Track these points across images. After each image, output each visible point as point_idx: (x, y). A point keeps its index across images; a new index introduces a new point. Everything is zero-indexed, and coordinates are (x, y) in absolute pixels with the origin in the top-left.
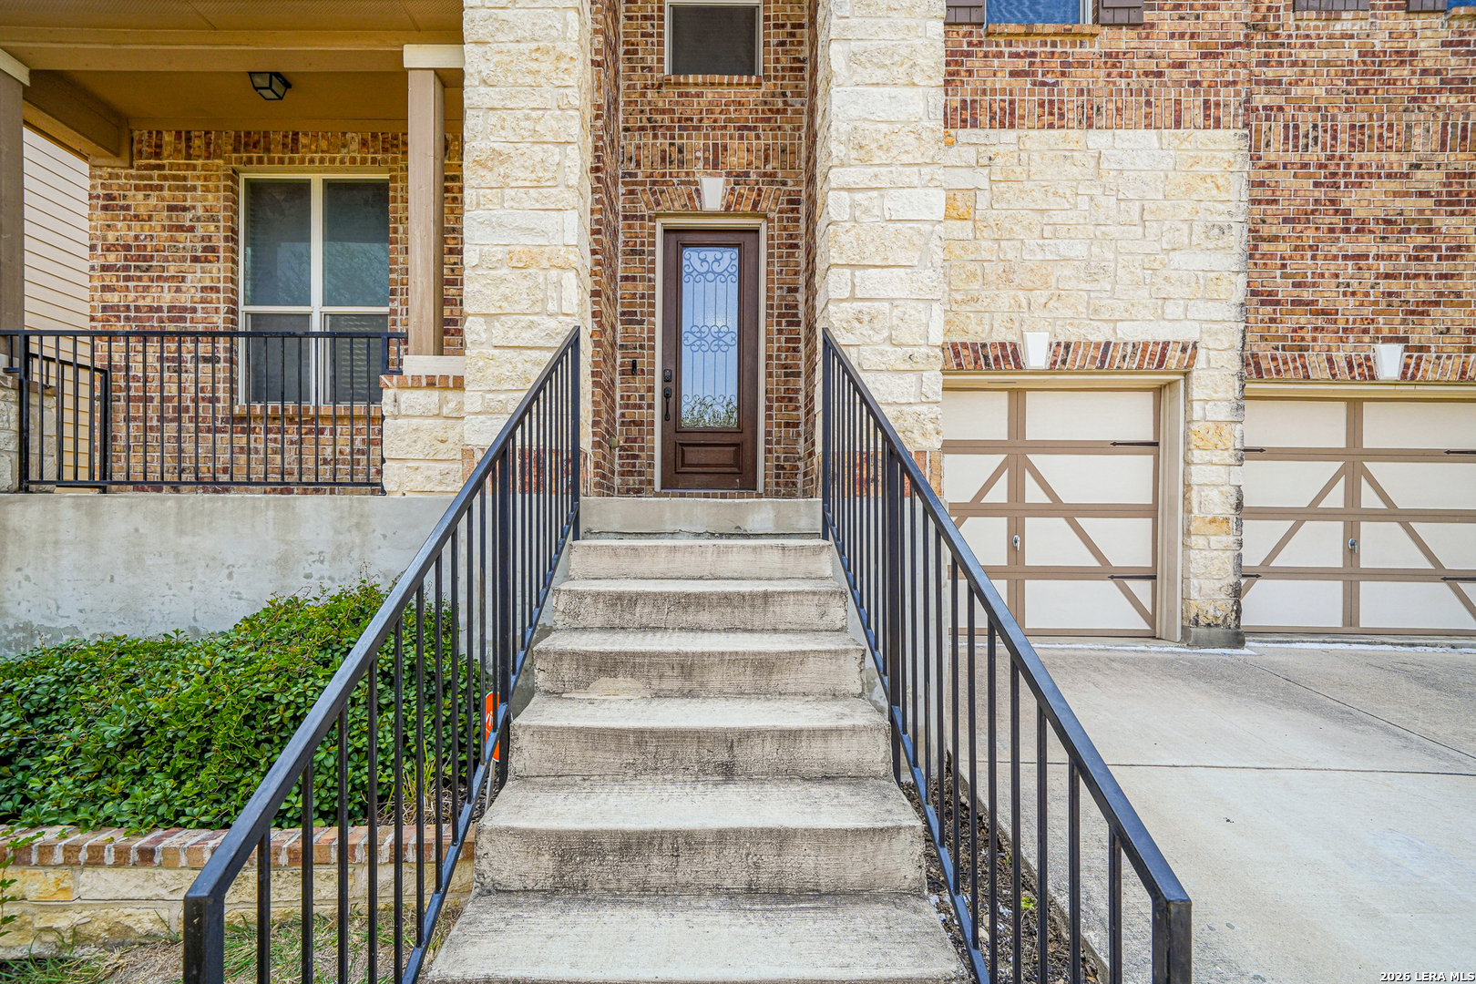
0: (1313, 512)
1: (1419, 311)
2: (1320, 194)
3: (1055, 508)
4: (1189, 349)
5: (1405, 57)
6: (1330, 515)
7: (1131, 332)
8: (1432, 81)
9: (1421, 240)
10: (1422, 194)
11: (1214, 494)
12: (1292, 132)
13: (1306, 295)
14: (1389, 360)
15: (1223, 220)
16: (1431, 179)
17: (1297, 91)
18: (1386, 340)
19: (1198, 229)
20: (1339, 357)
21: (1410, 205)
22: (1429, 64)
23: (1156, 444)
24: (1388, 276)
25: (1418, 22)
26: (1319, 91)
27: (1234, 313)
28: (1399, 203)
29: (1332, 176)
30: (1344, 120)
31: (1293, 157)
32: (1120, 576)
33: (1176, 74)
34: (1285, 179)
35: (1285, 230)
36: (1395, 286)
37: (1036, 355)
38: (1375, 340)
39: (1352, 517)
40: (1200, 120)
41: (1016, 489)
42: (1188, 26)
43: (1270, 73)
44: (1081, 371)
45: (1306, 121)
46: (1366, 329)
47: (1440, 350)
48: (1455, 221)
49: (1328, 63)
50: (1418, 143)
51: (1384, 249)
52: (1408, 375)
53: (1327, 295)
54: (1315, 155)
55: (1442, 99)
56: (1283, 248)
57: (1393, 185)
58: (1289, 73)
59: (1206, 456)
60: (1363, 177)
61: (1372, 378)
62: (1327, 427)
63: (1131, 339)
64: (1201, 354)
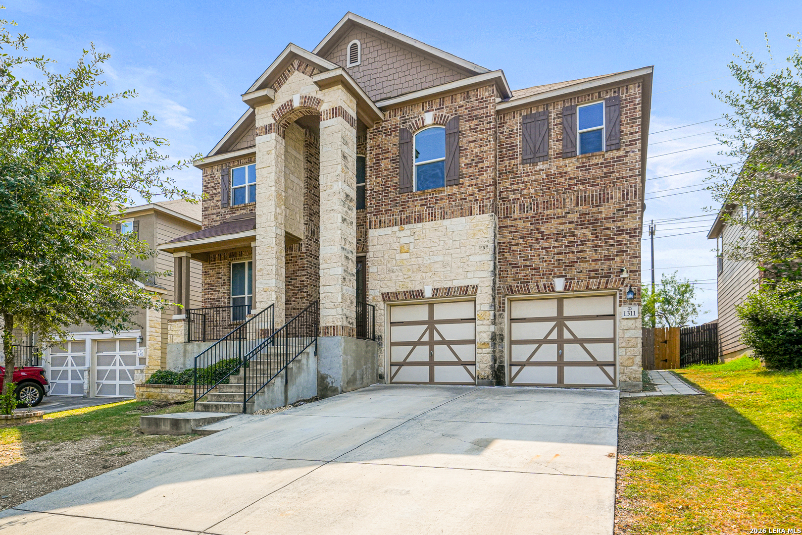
0: (546, 341)
1: (571, 265)
2: (533, 227)
3: (444, 342)
4: (475, 287)
5: (562, 174)
6: (552, 342)
7: (457, 283)
8: (574, 182)
9: (570, 239)
10: (570, 223)
11: (484, 335)
12: (523, 208)
13: (528, 263)
14: (559, 284)
15: (485, 244)
16: (574, 217)
17: (524, 192)
18: (558, 277)
19: (477, 247)
20: (541, 284)
21: (566, 227)
22: (572, 176)
23: (475, 319)
24: (558, 254)
25: (567, 162)
26: (532, 191)
27: (490, 274)
28: (562, 227)
29: (537, 220)
30: (540, 200)
31: (523, 215)
32: (464, 364)
33: (470, 198)
34: (521, 224)
35: (521, 241)
36: (561, 257)
37: (428, 293)
38: (554, 277)
39: (560, 342)
40: (478, 212)
41: (432, 336)
42: (474, 182)
43: (514, 187)
44: (442, 297)
45: (527, 202)
46: (550, 274)
47: (578, 279)
48: (582, 231)
49: (535, 181)
50: (568, 205)
51: (556, 244)
52: (566, 289)
53: (536, 262)
54: (531, 213)
55: (576, 188)
56: (520, 247)
57: (560, 221)
58: (521, 186)
59: (481, 322)
60: (549, 218)
61: (554, 291)
62: (549, 309)
63: (457, 286)
64: (479, 289)
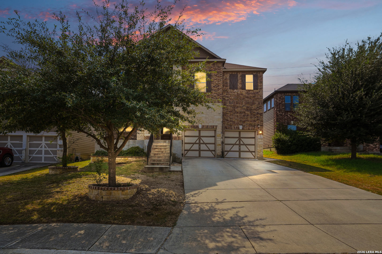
0: (235, 144)
1: (244, 122)
2: (233, 109)
3: (204, 143)
4: (216, 126)
5: (242, 94)
6: (237, 145)
7: (210, 124)
8: (245, 97)
9: (244, 114)
10: (244, 109)
11: (219, 142)
12: (230, 103)
13: (232, 120)
14: (241, 127)
15: (220, 113)
16: (245, 107)
17: (230, 98)
18: (240, 125)
19: (217, 113)
20: (235, 127)
21: (243, 110)
22: (244, 95)
23: (215, 136)
24: (240, 118)
25: (243, 91)
26: (233, 98)
27: (221, 122)
28: (242, 110)
29: (234, 107)
30: (235, 101)
31: (230, 105)
32: (211, 151)
33: (215, 97)
34: (229, 107)
35: (229, 113)
36: (241, 119)
37: (200, 127)
38: (239, 125)
39: (240, 145)
40: (217, 102)
41: (200, 141)
42: (216, 92)
43: (227, 96)
44: (205, 128)
45: (231, 101)
46: (238, 124)
47: (246, 126)
48: (247, 112)
49: (233, 95)
50: (243, 104)
51: (240, 115)
52: (243, 129)
53: (234, 120)
54: (232, 105)
55: (246, 99)
56: (229, 115)
57: (241, 108)
58: (229, 96)
59: (218, 138)
60: (238, 107)
61: (239, 129)
62: (236, 135)
63: (210, 125)
64: (218, 127)
